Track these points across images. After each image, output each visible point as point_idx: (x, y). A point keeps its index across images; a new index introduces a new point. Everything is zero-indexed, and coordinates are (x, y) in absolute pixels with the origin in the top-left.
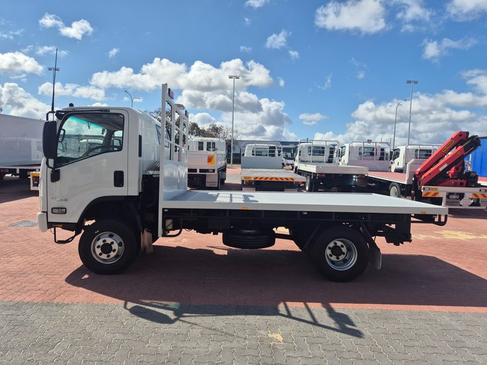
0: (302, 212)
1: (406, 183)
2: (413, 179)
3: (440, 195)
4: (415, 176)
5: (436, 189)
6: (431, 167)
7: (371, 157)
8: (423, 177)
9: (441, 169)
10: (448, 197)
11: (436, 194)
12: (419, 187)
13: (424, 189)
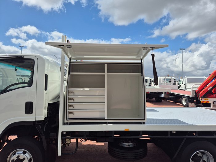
0: (172, 131)
1: (191, 96)
2: (195, 94)
3: (209, 102)
4: (195, 93)
5: (208, 99)
6: (204, 88)
7: (170, 83)
8: (200, 93)
9: (209, 89)
10: (213, 103)
11: (208, 101)
12: (198, 98)
13: (201, 99)
